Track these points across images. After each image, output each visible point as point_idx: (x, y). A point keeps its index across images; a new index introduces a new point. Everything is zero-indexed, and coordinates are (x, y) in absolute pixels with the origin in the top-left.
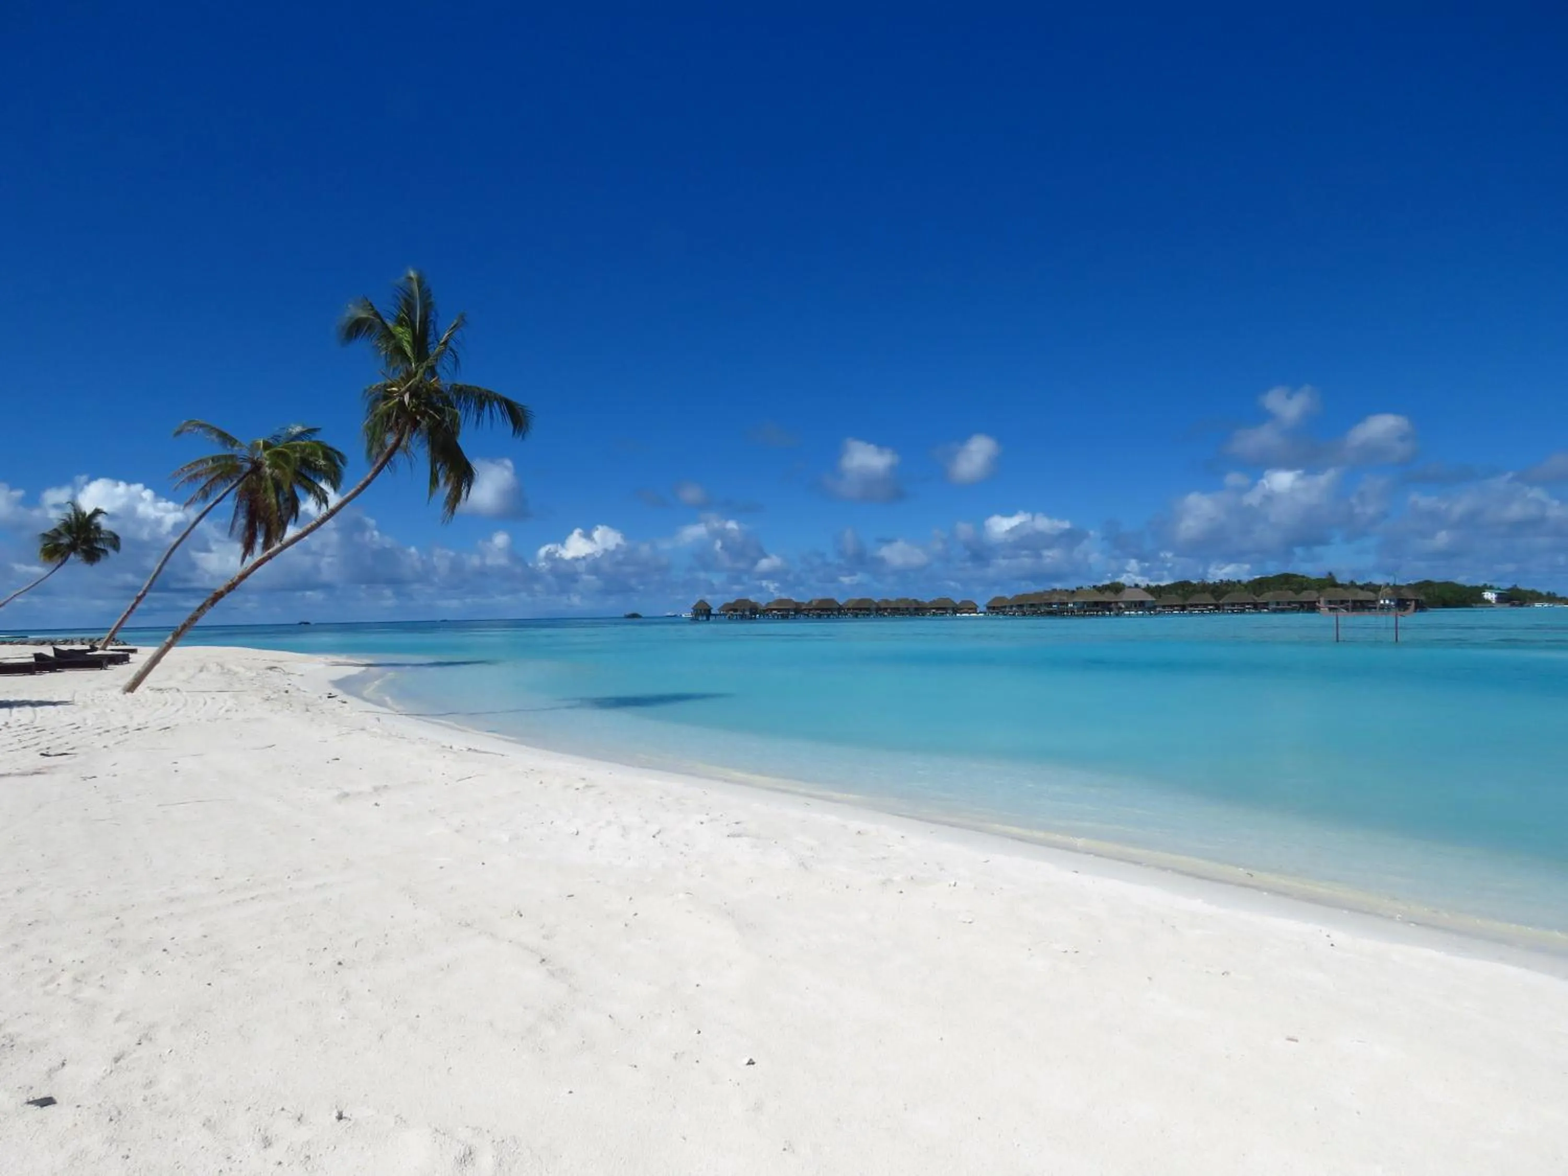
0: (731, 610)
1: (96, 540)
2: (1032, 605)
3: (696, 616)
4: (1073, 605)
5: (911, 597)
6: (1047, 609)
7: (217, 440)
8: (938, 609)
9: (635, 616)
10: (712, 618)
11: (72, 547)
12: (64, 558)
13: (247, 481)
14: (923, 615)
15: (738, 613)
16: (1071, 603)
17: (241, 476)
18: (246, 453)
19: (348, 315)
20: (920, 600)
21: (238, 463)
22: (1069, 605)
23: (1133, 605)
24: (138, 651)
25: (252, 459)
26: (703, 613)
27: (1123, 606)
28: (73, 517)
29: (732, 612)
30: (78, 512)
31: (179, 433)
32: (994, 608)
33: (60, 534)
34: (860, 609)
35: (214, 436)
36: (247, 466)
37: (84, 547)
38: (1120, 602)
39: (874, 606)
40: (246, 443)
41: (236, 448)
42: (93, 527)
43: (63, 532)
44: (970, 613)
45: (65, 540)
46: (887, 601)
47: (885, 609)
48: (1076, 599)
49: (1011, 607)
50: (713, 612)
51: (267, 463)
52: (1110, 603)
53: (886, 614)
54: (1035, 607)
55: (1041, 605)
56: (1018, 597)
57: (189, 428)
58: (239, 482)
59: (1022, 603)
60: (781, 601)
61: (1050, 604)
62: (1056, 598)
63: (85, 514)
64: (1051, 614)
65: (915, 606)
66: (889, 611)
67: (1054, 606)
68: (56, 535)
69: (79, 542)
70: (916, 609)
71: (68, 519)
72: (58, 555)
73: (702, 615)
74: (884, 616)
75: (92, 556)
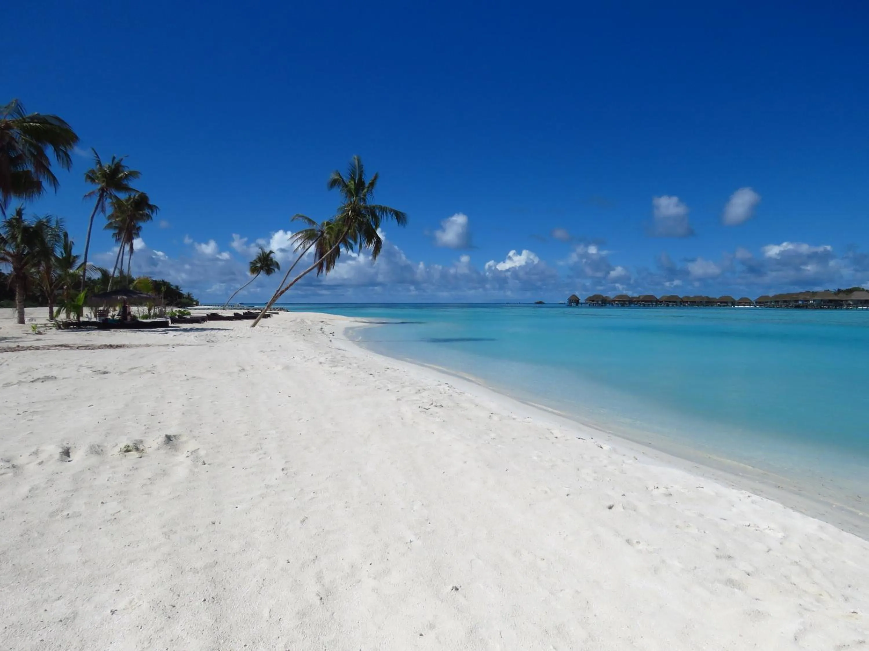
0: (590, 301)
1: (271, 265)
2: (785, 301)
3: (570, 303)
4: (813, 302)
5: (704, 295)
6: (795, 304)
7: (307, 223)
8: (721, 302)
9: (540, 303)
10: (580, 305)
11: (261, 268)
12: (258, 273)
13: (320, 240)
14: (712, 306)
15: (595, 302)
16: (811, 301)
17: (317, 237)
18: (319, 228)
19: (331, 178)
20: (710, 297)
21: (316, 233)
22: (810, 302)
23: (859, 303)
24: (279, 314)
25: (321, 230)
26: (574, 301)
27: (851, 303)
28: (262, 255)
29: (591, 302)
30: (264, 253)
31: (292, 220)
32: (760, 303)
33: (257, 262)
34: (670, 302)
35: (306, 221)
36: (320, 233)
37: (266, 268)
38: (849, 300)
39: (680, 300)
40: (319, 223)
41: (315, 226)
42: (269, 259)
43: (258, 261)
44: (745, 305)
45: (259, 265)
46: (687, 297)
47: (687, 302)
48: (816, 298)
49: (771, 302)
50: (580, 301)
51: (326, 232)
52: (842, 301)
53: (687, 305)
54: (787, 303)
55: (790, 301)
56: (776, 296)
57: (297, 218)
58: (316, 241)
59: (777, 300)
60: (622, 296)
61: (797, 301)
62: (802, 297)
63: (266, 253)
64: (798, 307)
65: (706, 300)
66: (689, 303)
67: (799, 302)
68: (255, 262)
69: (264, 265)
70: (706, 302)
71: (260, 256)
72: (256, 271)
73: (574, 303)
74: (686, 306)
75: (269, 272)
